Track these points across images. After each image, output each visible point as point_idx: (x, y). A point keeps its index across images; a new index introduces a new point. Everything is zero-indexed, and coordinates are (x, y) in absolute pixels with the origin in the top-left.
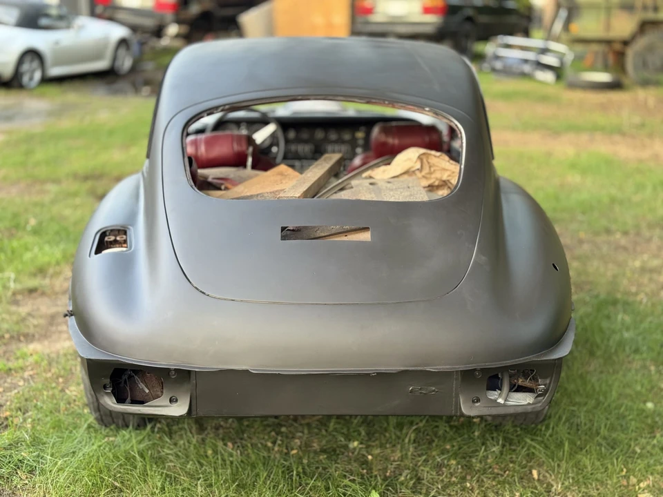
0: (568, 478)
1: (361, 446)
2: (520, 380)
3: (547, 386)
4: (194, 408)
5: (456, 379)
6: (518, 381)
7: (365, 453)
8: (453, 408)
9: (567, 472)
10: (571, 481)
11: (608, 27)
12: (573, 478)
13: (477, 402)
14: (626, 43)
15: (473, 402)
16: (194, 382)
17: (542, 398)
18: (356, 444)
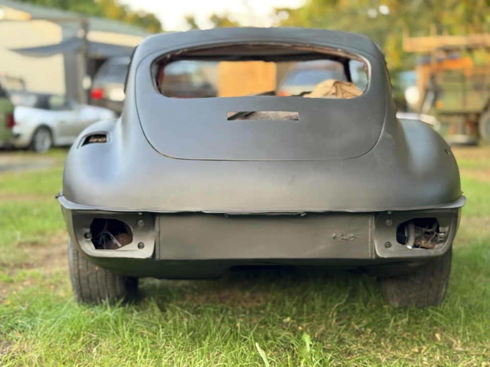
0: (466, 336)
1: (292, 321)
2: (423, 242)
3: (446, 233)
4: (157, 253)
5: (371, 227)
6: (421, 243)
7: (296, 325)
8: (369, 252)
9: (464, 333)
10: (468, 339)
11: (465, 102)
12: (470, 337)
13: (389, 247)
14: (478, 115)
15: (386, 247)
16: (158, 230)
17: (443, 244)
18: (288, 319)
